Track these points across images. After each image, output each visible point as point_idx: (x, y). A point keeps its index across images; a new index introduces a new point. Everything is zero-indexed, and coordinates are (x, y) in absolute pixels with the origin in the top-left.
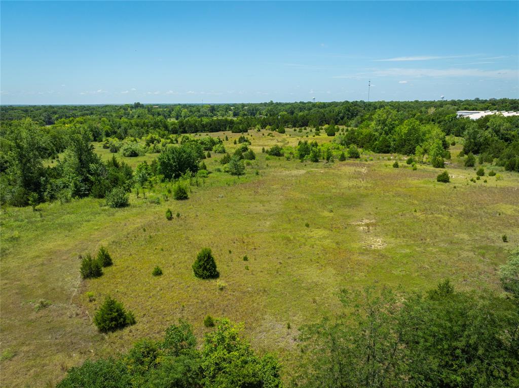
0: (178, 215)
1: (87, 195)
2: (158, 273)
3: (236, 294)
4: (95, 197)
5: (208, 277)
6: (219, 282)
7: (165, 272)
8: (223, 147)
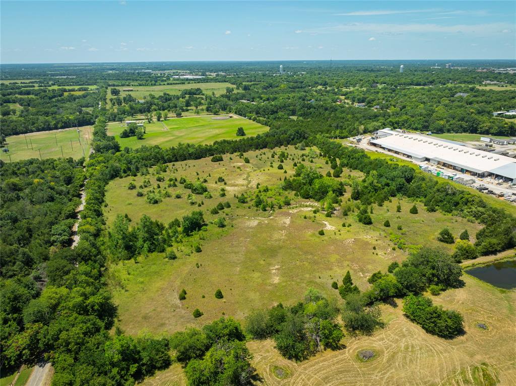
0: (201, 265)
1: (154, 251)
2: (204, 297)
3: (229, 304)
4: (158, 252)
5: (220, 298)
6: (224, 300)
7: (206, 296)
8: (210, 195)
